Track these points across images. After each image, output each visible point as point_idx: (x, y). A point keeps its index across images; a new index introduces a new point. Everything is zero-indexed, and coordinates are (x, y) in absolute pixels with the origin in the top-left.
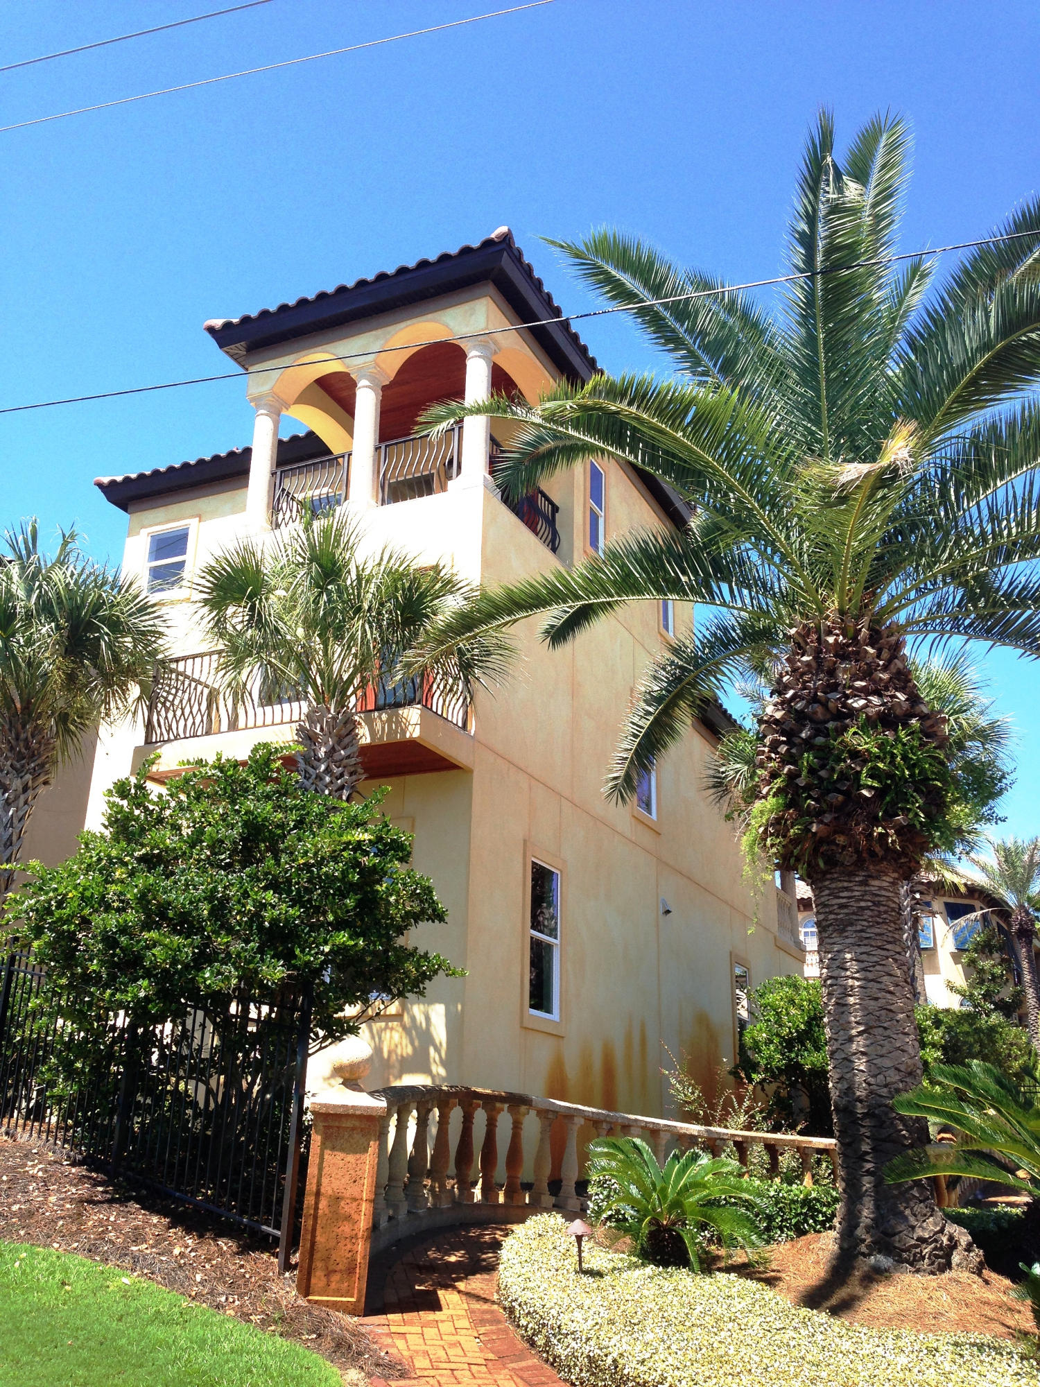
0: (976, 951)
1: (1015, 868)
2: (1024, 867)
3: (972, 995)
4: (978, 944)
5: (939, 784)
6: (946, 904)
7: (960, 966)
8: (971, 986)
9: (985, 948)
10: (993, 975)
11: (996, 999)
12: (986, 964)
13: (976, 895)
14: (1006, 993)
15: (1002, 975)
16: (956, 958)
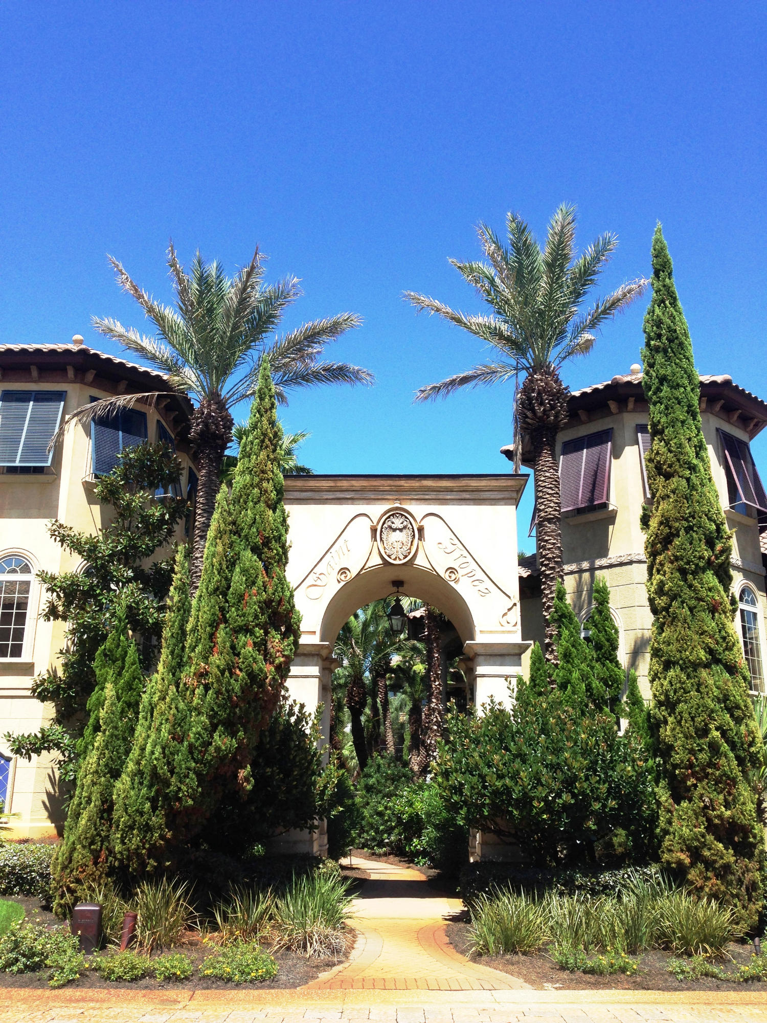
4: (130, 464)
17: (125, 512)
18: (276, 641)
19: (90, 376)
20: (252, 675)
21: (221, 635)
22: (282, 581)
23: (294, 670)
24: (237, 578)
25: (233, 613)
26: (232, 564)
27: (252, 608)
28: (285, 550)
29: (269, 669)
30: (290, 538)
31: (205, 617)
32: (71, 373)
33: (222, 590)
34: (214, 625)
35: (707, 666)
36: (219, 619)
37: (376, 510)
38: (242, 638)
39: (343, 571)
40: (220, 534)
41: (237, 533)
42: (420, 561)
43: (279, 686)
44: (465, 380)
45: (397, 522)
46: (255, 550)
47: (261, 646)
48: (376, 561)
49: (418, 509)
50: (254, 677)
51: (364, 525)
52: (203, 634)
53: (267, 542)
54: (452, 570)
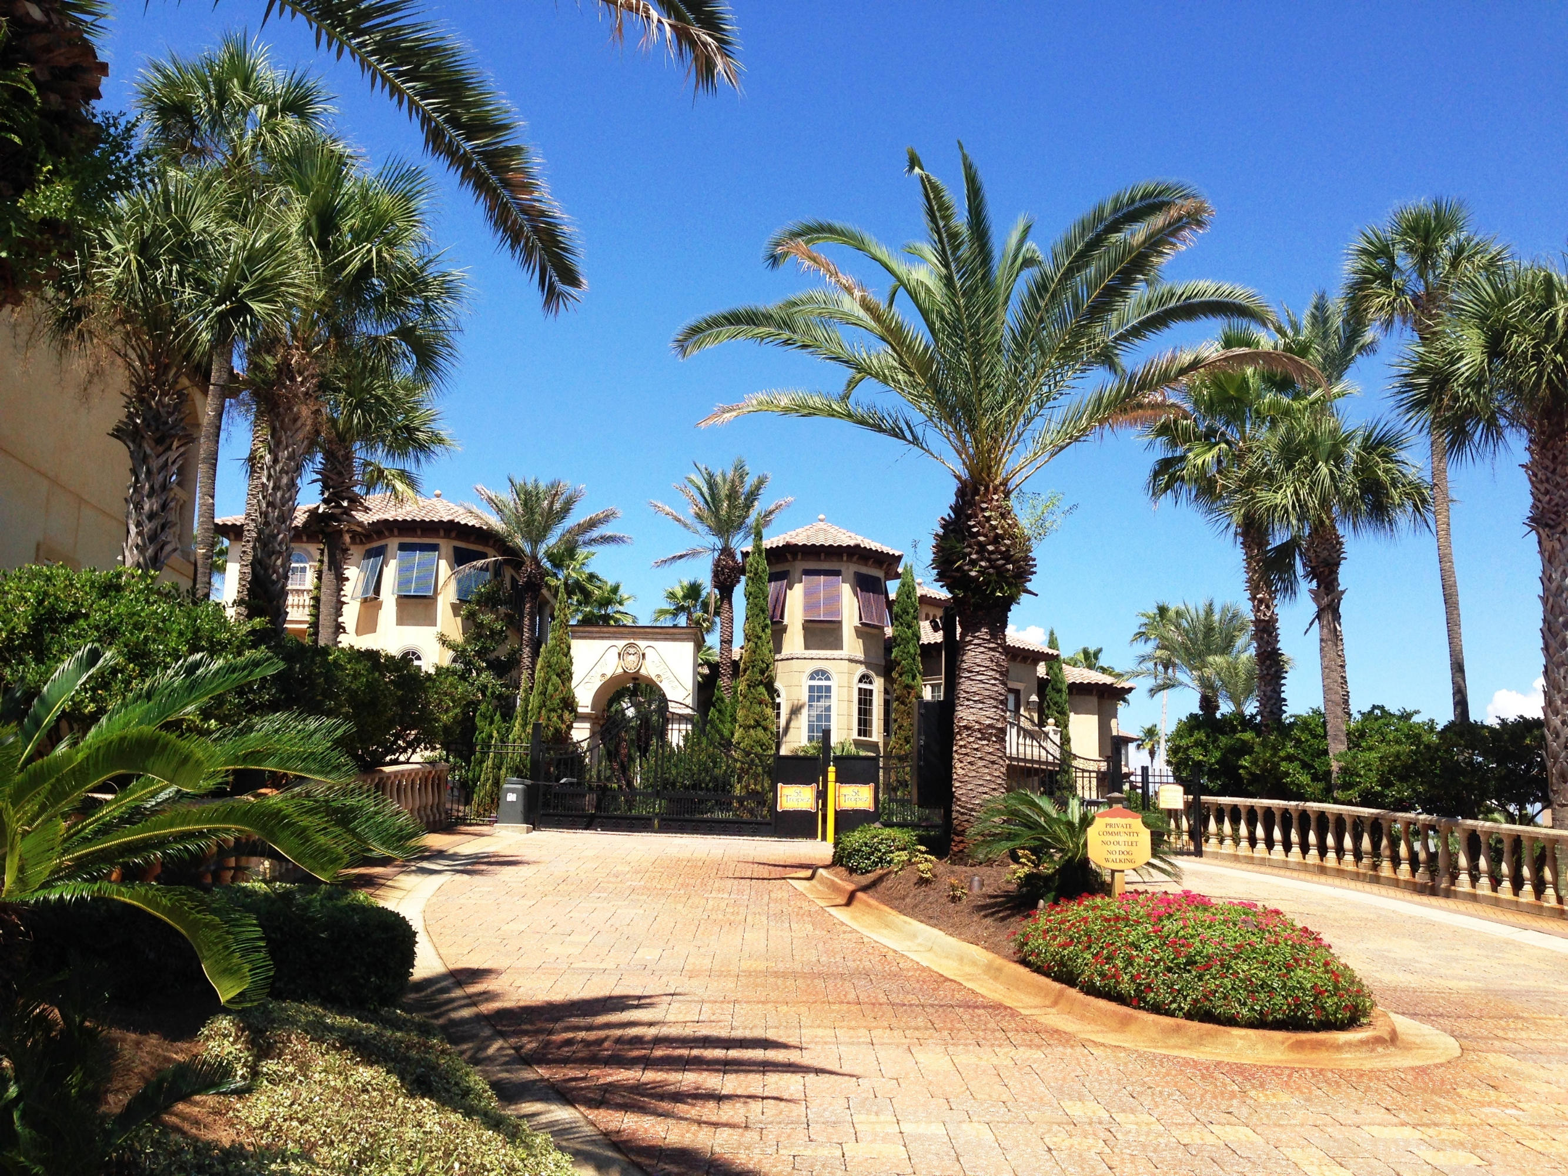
0: (478, 603)
1: (533, 513)
2: (542, 515)
3: (464, 650)
4: (481, 595)
5: (17, 140)
6: (456, 549)
7: (459, 619)
8: (467, 641)
9: (489, 601)
10: (491, 630)
11: (492, 656)
12: (487, 618)
13: (491, 542)
14: (502, 652)
15: (502, 631)
16: (456, 609)
17: (480, 626)
18: (567, 715)
19: (453, 534)
20: (556, 729)
21: (543, 712)
22: (569, 688)
23: (575, 725)
24: (550, 688)
25: (548, 703)
26: (548, 681)
27: (556, 700)
28: (571, 674)
29: (564, 727)
30: (574, 669)
31: (536, 704)
32: (442, 533)
33: (543, 693)
34: (540, 708)
35: (754, 727)
36: (543, 705)
37: (621, 643)
38: (553, 714)
39: (603, 675)
40: (542, 668)
41: (549, 666)
42: (643, 672)
43: (568, 733)
44: (681, 557)
45: (632, 651)
46: (558, 675)
47: (560, 717)
48: (620, 671)
49: (642, 644)
50: (557, 731)
51: (614, 652)
52: (536, 711)
53: (563, 672)
54: (658, 676)
